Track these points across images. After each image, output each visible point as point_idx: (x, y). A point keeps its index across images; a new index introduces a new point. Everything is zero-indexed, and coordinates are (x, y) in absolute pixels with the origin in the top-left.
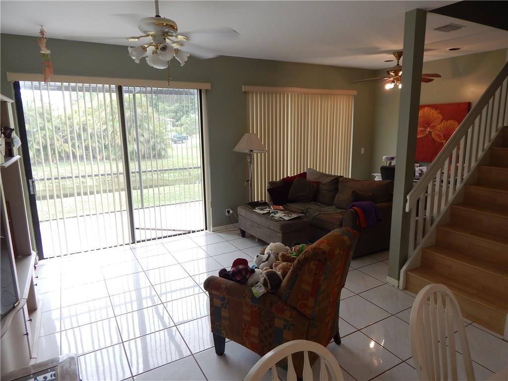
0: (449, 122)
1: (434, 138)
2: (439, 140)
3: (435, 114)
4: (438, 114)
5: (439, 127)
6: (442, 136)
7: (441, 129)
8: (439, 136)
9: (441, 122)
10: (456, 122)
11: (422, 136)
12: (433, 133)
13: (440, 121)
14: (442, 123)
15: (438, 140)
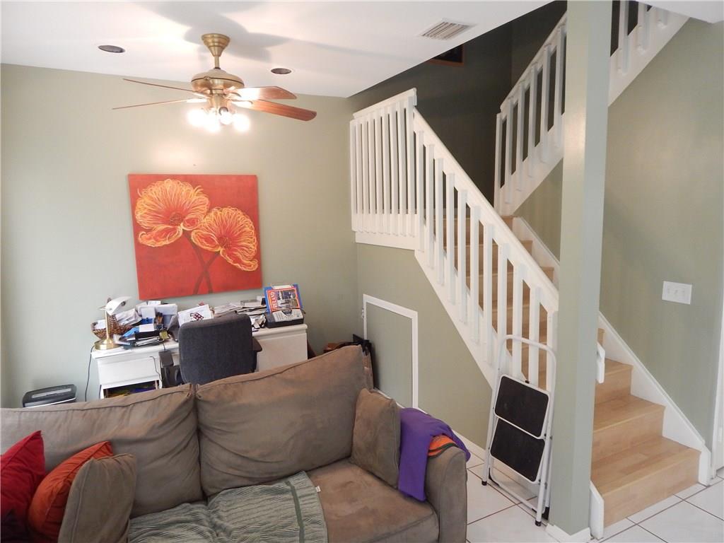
0: (225, 210)
1: (199, 244)
2: (209, 249)
3: (193, 196)
4: (198, 194)
5: (206, 221)
6: (215, 239)
7: (210, 225)
8: (208, 239)
9: (209, 211)
10: (240, 212)
11: (167, 242)
12: (193, 234)
13: (206, 210)
14: (212, 214)
15: (207, 247)
